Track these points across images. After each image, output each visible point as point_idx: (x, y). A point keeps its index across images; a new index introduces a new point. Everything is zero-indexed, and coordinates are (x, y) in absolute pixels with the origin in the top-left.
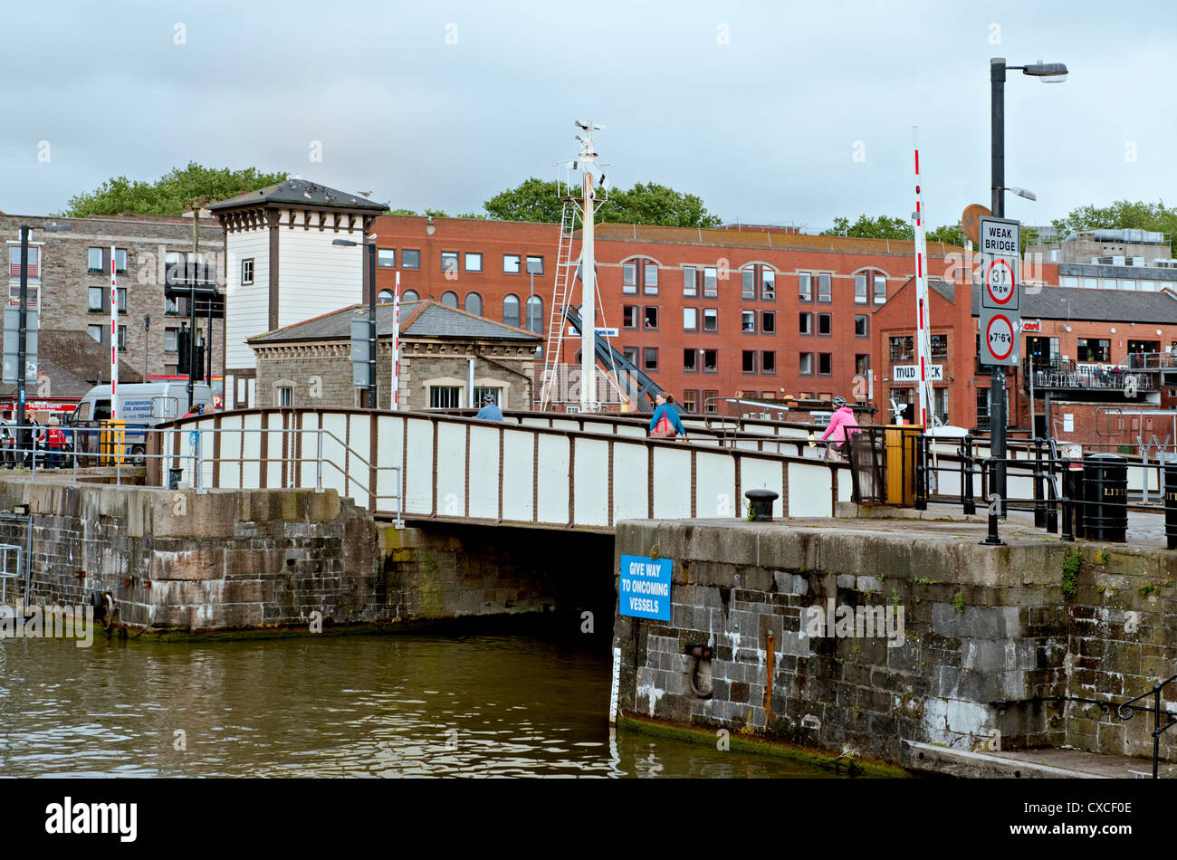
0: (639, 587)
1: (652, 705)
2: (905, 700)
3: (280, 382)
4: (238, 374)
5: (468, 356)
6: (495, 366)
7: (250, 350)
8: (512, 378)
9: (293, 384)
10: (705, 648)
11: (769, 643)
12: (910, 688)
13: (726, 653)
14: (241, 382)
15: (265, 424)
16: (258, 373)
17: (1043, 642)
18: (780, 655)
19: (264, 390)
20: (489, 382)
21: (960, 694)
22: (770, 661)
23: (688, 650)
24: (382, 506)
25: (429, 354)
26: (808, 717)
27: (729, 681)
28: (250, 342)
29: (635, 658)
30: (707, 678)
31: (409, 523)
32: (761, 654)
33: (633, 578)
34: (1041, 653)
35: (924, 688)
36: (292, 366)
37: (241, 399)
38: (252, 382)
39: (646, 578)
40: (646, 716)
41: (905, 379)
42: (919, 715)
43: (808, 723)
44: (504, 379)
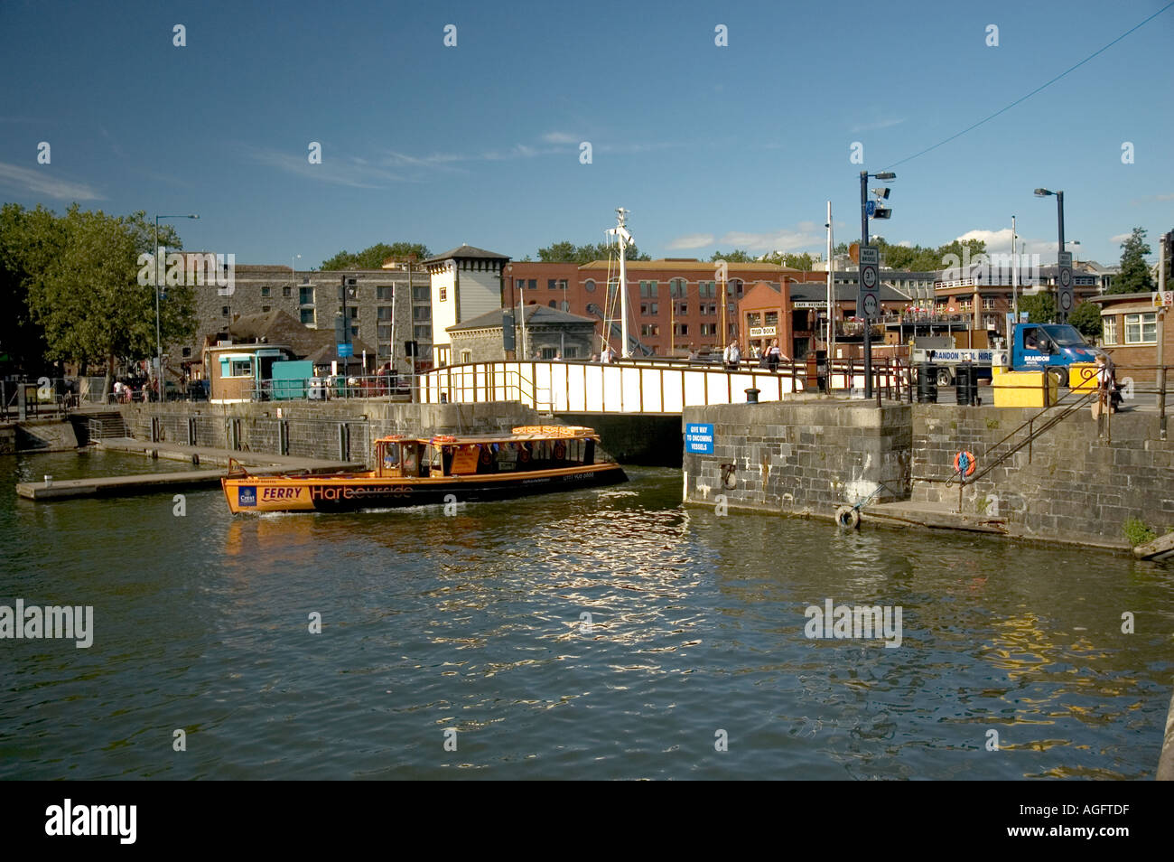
0: (696, 438)
1: (705, 494)
2: (836, 484)
3: (464, 350)
4: (441, 347)
5: (560, 332)
6: (574, 336)
7: (447, 334)
8: (583, 342)
9: (471, 351)
10: (731, 465)
11: (766, 461)
12: (838, 478)
13: (743, 468)
14: (442, 351)
15: (475, 369)
16: (452, 346)
17: (901, 452)
18: (770, 467)
19: (456, 353)
20: (571, 345)
21: (863, 478)
22: (766, 470)
23: (723, 466)
24: (540, 408)
25: (541, 332)
26: (786, 495)
27: (744, 480)
28: (447, 330)
29: (695, 473)
30: (733, 479)
31: (555, 416)
32: (761, 466)
33: (692, 434)
34: (900, 458)
35: (845, 477)
36: (470, 341)
37: (443, 359)
38: (448, 350)
39: (700, 434)
40: (703, 500)
41: (756, 335)
42: (843, 490)
43: (786, 497)
44: (578, 343)
